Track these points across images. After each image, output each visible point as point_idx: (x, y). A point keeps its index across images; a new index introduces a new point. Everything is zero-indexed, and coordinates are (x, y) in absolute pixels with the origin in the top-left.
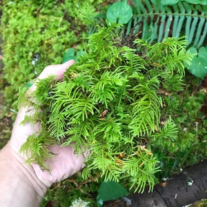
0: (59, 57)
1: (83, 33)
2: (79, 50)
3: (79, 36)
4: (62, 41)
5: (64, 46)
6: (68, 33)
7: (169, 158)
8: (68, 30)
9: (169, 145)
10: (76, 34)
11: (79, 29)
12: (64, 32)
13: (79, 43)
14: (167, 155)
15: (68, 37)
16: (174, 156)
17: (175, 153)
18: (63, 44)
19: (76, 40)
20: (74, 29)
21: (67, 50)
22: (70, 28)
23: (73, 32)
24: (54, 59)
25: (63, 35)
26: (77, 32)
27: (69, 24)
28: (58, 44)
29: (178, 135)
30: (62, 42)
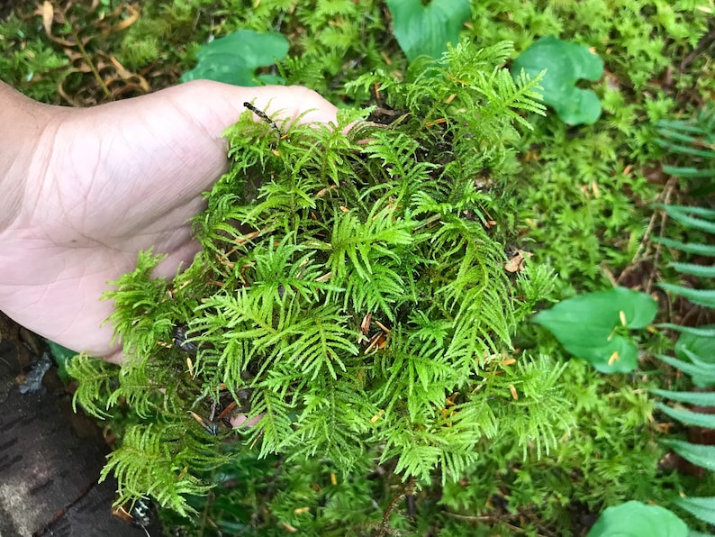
0: (558, 27)
1: (670, 101)
2: (601, 96)
3: (657, 87)
4: (625, 27)
5: (604, 38)
6: (659, 43)
7: (252, 501)
8: (671, 41)
9: (299, 495)
10: (660, 77)
11: (682, 85)
12: (659, 31)
13: (629, 92)
14: (261, 493)
15: (643, 47)
16: (261, 519)
17: (274, 520)
18: (614, 34)
19: (638, 78)
20: (676, 63)
21: (592, 50)
22: (680, 51)
23: (665, 62)
24: (548, 10)
25: (647, 28)
26: (670, 78)
27: (694, 42)
28: (609, 14)
29: (339, 523)
30: (621, 29)
